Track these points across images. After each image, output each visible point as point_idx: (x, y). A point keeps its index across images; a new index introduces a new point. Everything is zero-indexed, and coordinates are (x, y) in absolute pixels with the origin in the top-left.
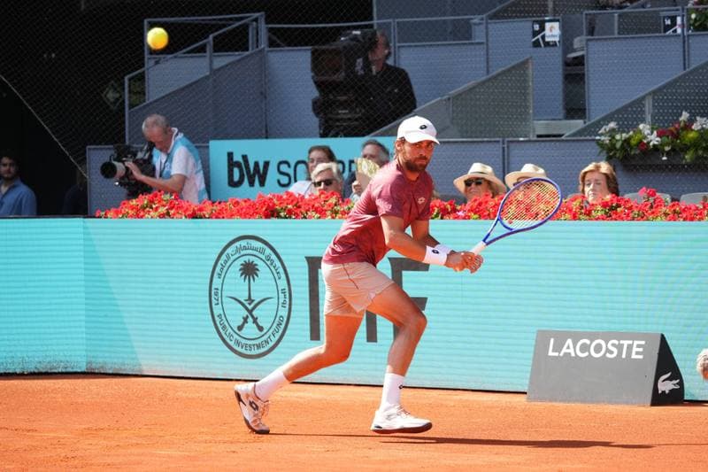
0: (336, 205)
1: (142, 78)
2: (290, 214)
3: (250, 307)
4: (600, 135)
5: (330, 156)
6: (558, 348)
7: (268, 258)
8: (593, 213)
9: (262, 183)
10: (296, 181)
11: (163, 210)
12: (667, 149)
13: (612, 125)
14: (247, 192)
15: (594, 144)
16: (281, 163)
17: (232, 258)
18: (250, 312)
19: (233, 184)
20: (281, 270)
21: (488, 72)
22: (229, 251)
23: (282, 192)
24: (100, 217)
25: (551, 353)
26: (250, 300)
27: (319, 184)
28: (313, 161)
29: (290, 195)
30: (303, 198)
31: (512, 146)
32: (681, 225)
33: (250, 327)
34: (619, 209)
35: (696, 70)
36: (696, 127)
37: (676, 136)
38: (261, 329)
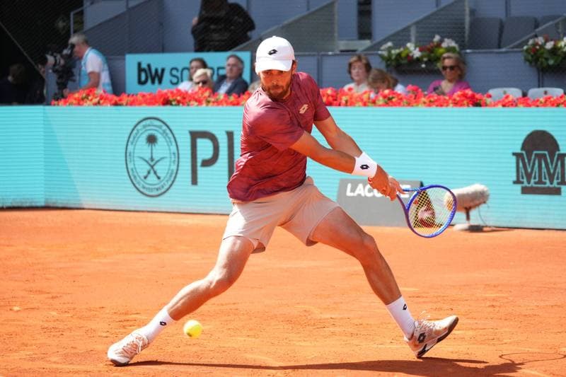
0: (209, 96)
1: (82, 13)
2: (179, 103)
3: (152, 164)
4: (382, 50)
5: (204, 65)
6: (353, 190)
7: (164, 131)
8: (377, 102)
9: (160, 82)
10: (182, 81)
11: (96, 100)
12: (425, 59)
13: (390, 44)
14: (150, 89)
15: (378, 57)
16: (172, 69)
17: (141, 132)
18: (152, 167)
19: (141, 82)
20: (173, 140)
21: (308, 9)
22: (139, 127)
23: (173, 89)
24: (54, 105)
25: (349, 193)
26: (152, 159)
27: (198, 83)
28: (192, 68)
29: (179, 91)
30: (187, 93)
31: (325, 58)
32: (434, 109)
33: (152, 176)
34: (394, 100)
35: (444, 9)
36: (444, 45)
37: (431, 51)
38: (159, 178)
